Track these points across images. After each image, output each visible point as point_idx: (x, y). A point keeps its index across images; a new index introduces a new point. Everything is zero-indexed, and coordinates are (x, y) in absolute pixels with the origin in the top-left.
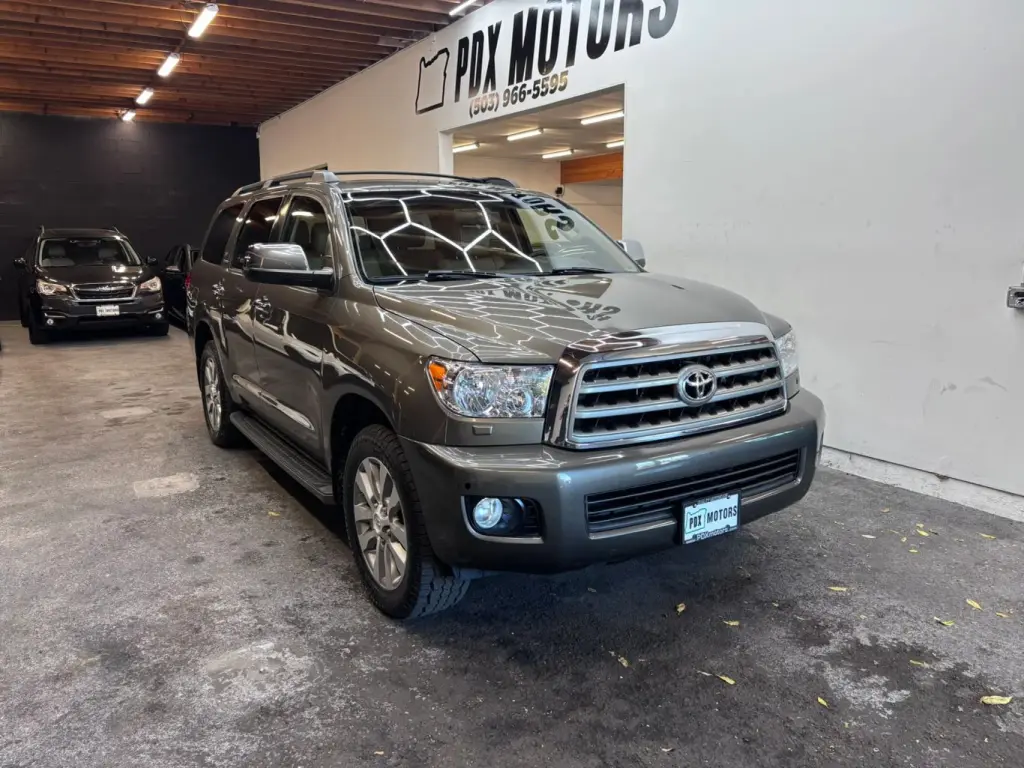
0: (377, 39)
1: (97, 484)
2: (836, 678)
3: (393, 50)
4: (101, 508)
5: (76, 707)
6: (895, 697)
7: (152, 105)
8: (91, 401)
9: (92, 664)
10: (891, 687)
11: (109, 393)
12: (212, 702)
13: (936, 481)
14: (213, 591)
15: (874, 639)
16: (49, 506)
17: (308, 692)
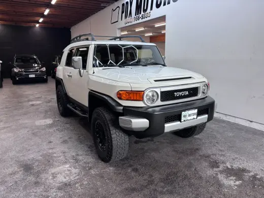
0: (101, 4)
1: (26, 121)
2: (221, 177)
3: (105, 7)
4: (27, 128)
5: (16, 182)
6: (237, 183)
7: (43, 22)
8: (27, 99)
9: (21, 171)
10: (236, 180)
11: (31, 97)
12: (52, 181)
13: (249, 122)
14: (54, 151)
15: (232, 166)
16: (13, 127)
17: (78, 179)
